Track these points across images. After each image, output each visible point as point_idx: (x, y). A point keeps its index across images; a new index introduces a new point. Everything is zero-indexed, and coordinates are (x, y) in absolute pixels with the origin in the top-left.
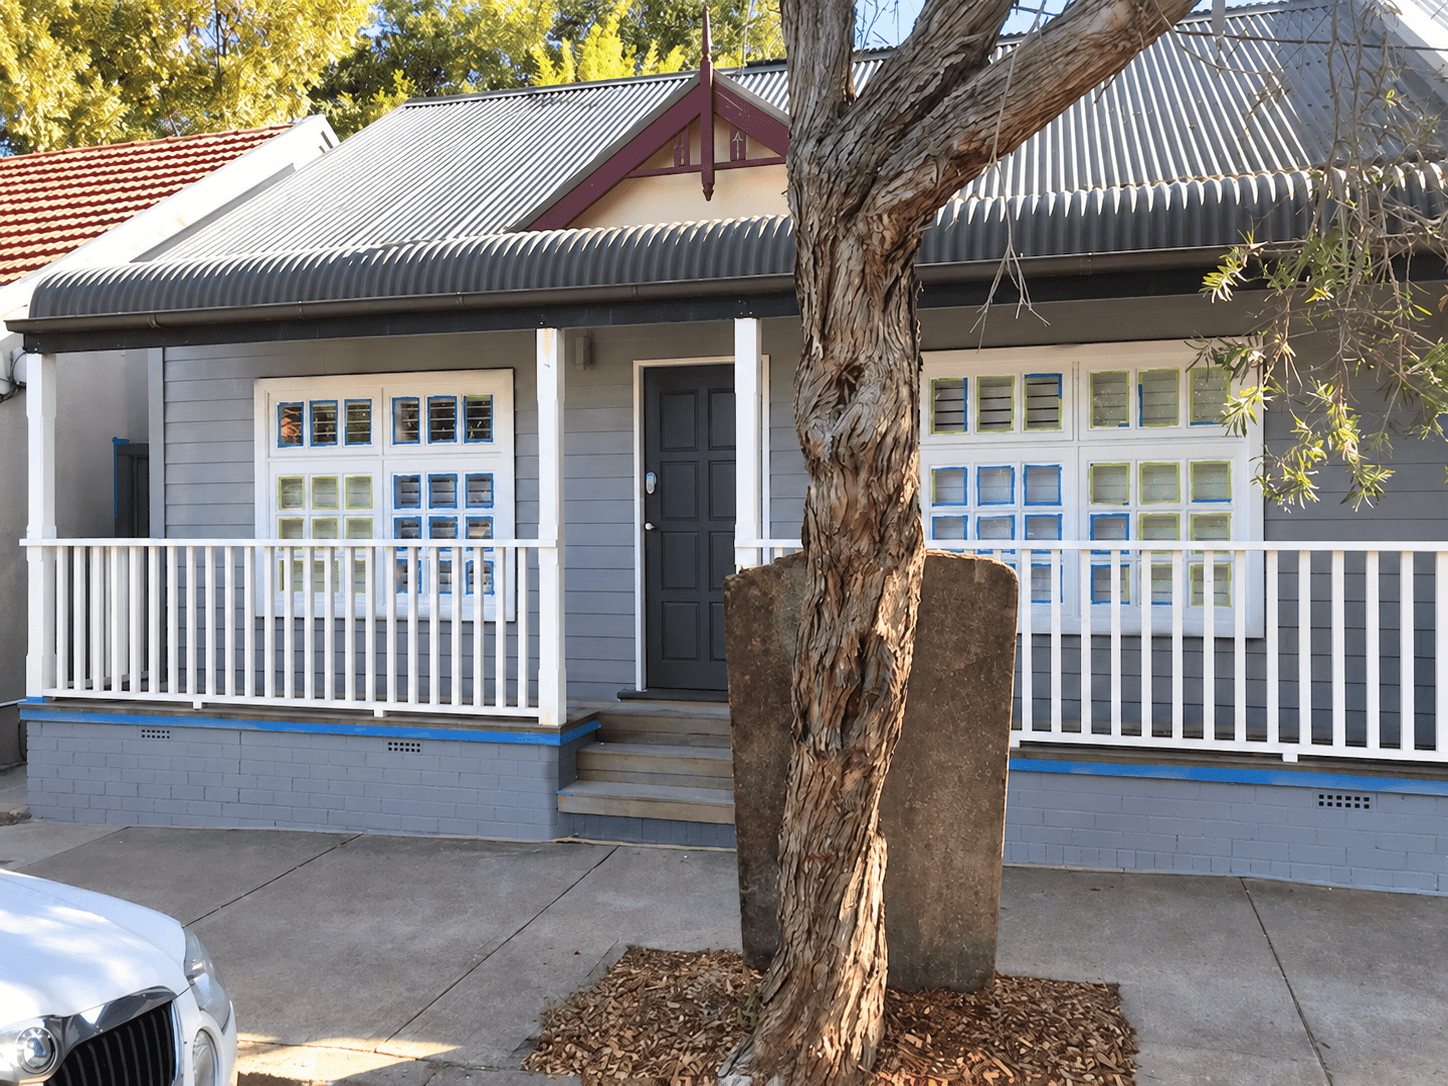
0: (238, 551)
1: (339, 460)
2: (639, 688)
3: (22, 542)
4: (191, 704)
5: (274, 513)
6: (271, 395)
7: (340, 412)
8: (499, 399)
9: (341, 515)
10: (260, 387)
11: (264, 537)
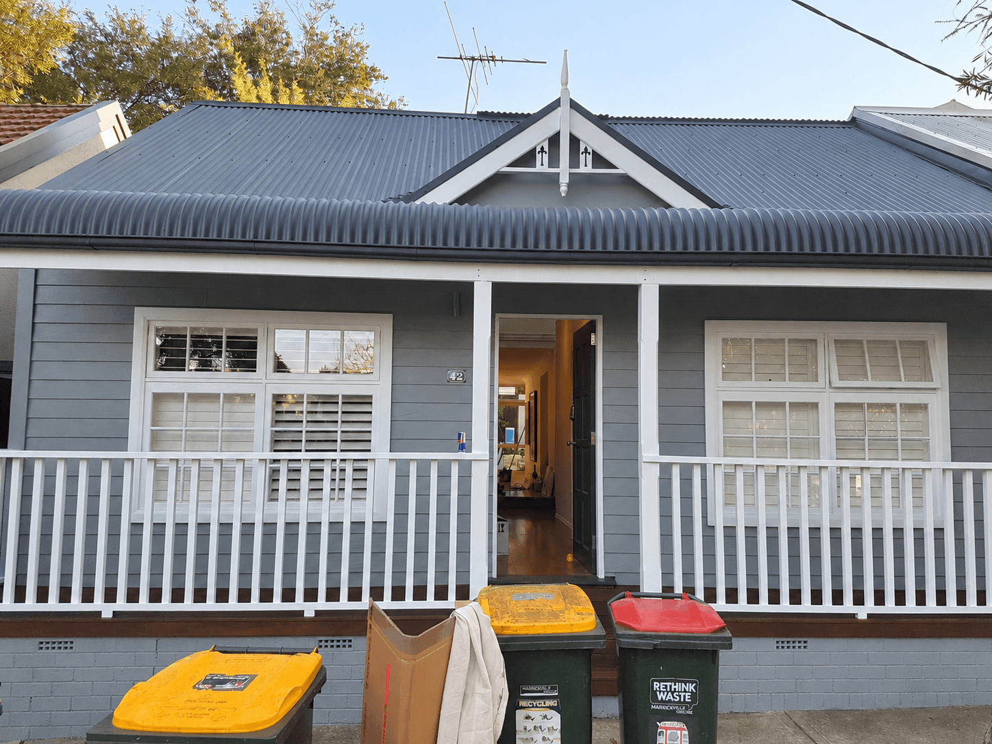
1: (223, 380)
2: (494, 575)
4: (100, 613)
5: (148, 427)
6: (151, 322)
7: (224, 340)
8: (379, 336)
9: (220, 431)
10: (140, 314)
11: (137, 449)
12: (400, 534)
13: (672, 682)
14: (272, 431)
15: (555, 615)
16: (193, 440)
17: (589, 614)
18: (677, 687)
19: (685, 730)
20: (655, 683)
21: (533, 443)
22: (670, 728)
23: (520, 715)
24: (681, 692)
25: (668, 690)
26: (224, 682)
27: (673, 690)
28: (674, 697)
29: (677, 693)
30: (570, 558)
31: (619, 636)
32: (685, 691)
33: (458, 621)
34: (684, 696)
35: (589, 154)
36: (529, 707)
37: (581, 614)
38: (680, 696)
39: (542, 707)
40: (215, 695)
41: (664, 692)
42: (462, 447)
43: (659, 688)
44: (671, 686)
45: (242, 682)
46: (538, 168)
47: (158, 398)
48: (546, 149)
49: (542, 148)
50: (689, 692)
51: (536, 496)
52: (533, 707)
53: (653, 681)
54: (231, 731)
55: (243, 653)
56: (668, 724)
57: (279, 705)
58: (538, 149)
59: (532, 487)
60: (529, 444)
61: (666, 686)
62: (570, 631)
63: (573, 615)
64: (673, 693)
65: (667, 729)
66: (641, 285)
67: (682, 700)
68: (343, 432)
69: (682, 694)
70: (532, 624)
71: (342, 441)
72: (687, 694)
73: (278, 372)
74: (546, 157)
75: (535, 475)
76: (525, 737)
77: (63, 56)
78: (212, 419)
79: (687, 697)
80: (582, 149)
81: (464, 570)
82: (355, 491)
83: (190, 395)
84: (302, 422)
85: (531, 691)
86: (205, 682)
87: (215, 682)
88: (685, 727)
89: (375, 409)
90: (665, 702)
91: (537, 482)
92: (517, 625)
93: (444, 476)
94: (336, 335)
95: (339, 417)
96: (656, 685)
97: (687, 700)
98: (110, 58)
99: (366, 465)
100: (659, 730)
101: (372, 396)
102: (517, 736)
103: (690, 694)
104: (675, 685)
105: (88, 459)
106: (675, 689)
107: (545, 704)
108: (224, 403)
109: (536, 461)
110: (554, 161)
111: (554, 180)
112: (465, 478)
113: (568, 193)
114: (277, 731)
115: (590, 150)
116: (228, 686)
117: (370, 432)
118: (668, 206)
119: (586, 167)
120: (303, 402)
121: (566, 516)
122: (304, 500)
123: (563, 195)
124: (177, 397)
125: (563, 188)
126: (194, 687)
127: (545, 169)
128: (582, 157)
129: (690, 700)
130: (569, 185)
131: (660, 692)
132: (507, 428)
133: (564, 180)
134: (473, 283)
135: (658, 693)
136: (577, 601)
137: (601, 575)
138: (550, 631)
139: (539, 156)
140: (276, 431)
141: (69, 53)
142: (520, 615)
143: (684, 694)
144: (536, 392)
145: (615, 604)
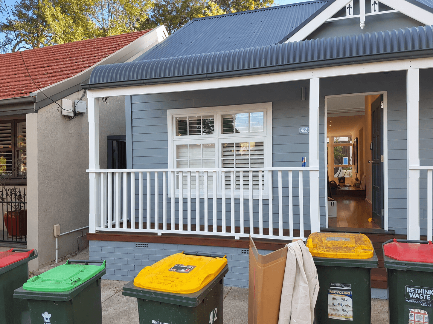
0: (160, 174)
1: (202, 139)
2: (327, 227)
3: (87, 171)
4: (157, 234)
5: (175, 159)
6: (174, 115)
7: (201, 121)
8: (266, 114)
9: (202, 160)
10: (170, 112)
11: (172, 168)
12: (275, 206)
13: (418, 289)
14: (222, 159)
15: (349, 249)
16: (192, 164)
17: (369, 250)
18: (421, 291)
19: (426, 315)
20: (408, 288)
21: (356, 164)
22: (417, 313)
23: (330, 297)
24: (424, 294)
25: (416, 292)
26: (182, 268)
27: (419, 293)
28: (420, 297)
29: (422, 295)
30: (370, 220)
31: (386, 262)
32: (427, 294)
33: (289, 250)
34: (426, 297)
35: (377, 4)
36: (334, 294)
37: (365, 250)
38: (423, 296)
39: (342, 294)
40: (177, 274)
41: (414, 293)
42: (304, 164)
43: (411, 291)
44: (418, 291)
45: (189, 269)
46: (348, 16)
47: (179, 147)
48: (352, 5)
49: (350, 5)
50: (429, 295)
51: (357, 189)
52: (337, 294)
53: (407, 287)
54: (179, 293)
55: (194, 255)
56: (416, 310)
57: (201, 282)
58: (347, 6)
59: (355, 186)
60: (354, 164)
61: (415, 290)
62: (356, 258)
63: (359, 250)
64: (419, 294)
65: (415, 313)
66: (408, 70)
67: (425, 298)
68: (251, 159)
69: (425, 296)
70: (335, 253)
71: (251, 163)
72: (428, 296)
73: (224, 133)
74: (352, 10)
75: (357, 179)
76: (333, 308)
77: (151, 13)
78: (199, 155)
79: (427, 297)
80: (372, 2)
81: (307, 223)
82: (254, 186)
83: (190, 145)
84: (233, 155)
85: (335, 286)
86: (174, 268)
87: (177, 268)
88: (426, 313)
89: (264, 148)
90: (415, 298)
91: (358, 183)
92: (327, 253)
93: (295, 179)
94: (247, 115)
95: (249, 153)
96: (408, 290)
97: (427, 299)
98: (168, 11)
99: (258, 174)
100: (410, 313)
101: (263, 142)
102: (329, 307)
103: (430, 296)
104: (420, 290)
105: (158, 172)
106: (420, 292)
107: (343, 293)
108: (203, 148)
109: (357, 172)
110: (356, 10)
111: (356, 21)
112: (306, 179)
113: (365, 27)
114: (199, 294)
115: (377, 2)
116: (183, 270)
117: (263, 159)
118: (424, 25)
119: (375, 11)
120: (233, 147)
121: (369, 199)
122: (241, 189)
123: (362, 28)
124: (185, 146)
125: (362, 25)
126: (169, 270)
127: (352, 16)
128: (373, 7)
129: (429, 299)
130: (366, 23)
131: (411, 293)
132: (344, 157)
133: (363, 20)
134: (309, 80)
135: (410, 293)
136: (363, 242)
137: (386, 228)
138: (345, 257)
139: (347, 10)
140: (224, 160)
141: (153, 12)
142: (329, 248)
143: (426, 295)
144: (357, 139)
145: (386, 245)
